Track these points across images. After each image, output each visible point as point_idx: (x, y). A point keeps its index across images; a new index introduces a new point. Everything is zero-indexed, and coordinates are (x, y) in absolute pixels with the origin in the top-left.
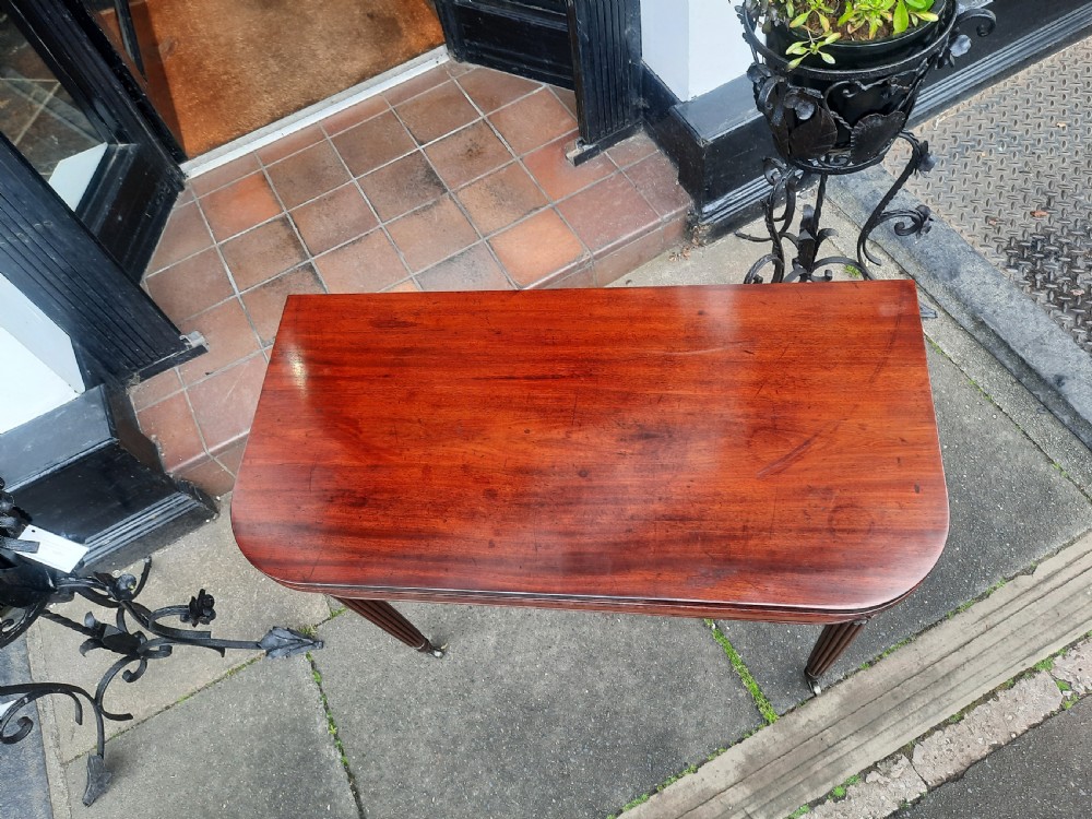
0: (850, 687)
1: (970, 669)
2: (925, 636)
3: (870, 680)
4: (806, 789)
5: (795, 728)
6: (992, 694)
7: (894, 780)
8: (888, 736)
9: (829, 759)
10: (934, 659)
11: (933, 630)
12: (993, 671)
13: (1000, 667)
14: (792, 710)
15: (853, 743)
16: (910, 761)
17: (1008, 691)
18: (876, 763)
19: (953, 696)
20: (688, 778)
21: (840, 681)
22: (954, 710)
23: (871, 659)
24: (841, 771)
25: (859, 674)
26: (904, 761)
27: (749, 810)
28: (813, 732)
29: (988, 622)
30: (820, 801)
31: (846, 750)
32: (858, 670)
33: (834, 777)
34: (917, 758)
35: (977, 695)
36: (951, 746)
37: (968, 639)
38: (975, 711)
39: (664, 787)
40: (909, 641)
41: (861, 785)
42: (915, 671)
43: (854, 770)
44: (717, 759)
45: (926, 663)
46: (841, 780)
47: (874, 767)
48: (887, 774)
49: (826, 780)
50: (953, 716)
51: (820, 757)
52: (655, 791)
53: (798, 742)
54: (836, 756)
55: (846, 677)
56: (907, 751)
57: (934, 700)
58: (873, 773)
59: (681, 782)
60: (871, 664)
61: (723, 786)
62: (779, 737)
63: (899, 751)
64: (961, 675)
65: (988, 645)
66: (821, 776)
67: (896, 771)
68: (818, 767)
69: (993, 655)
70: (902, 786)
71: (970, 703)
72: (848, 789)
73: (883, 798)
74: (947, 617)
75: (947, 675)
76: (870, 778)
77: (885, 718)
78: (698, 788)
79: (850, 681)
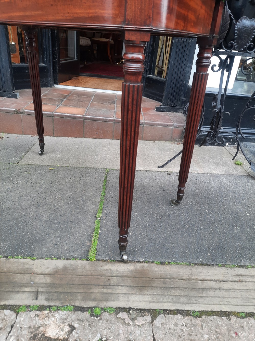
0: (143, 267)
1: (218, 293)
2: (200, 267)
3: (156, 269)
4: (79, 297)
5: (100, 268)
6: (227, 314)
7: (135, 325)
8: (147, 298)
9: (105, 290)
10: (199, 278)
11: (206, 267)
12: (234, 301)
13: (239, 301)
14: (105, 261)
15: (125, 290)
16: (153, 321)
17: (239, 319)
18: (130, 308)
19: (201, 300)
20: (28, 260)
21: (139, 262)
22: (198, 308)
23: (163, 261)
24: (107, 300)
25: (152, 264)
26: (148, 318)
27: (40, 290)
28: (107, 274)
29: (241, 278)
30: (82, 309)
31: (118, 291)
32: (153, 262)
33: (101, 301)
34: (158, 321)
35: (216, 308)
36: (184, 329)
37: (225, 279)
38: (211, 318)
39: (13, 257)
40: (189, 264)
41: (113, 316)
42: (184, 278)
43: (115, 304)
44: (50, 261)
45: (193, 278)
46: (103, 305)
47: (127, 310)
48: (133, 319)
49: (94, 300)
50: (195, 311)
51: (101, 287)
52: (7, 257)
53: (95, 274)
54: (110, 291)
55: (144, 262)
56: (154, 313)
57: (187, 296)
58: (125, 313)
59: (23, 260)
60: (162, 263)
61: (40, 272)
62: (88, 267)
63: (149, 311)
64: (211, 293)
65: (236, 287)
66: (93, 296)
67: (140, 321)
68: (96, 290)
69: (238, 294)
70: (138, 333)
71: (210, 310)
72: (104, 314)
73: (121, 332)
74: (217, 265)
75: (203, 289)
76: (120, 315)
77: (152, 289)
78: (27, 266)
79: (145, 265)
